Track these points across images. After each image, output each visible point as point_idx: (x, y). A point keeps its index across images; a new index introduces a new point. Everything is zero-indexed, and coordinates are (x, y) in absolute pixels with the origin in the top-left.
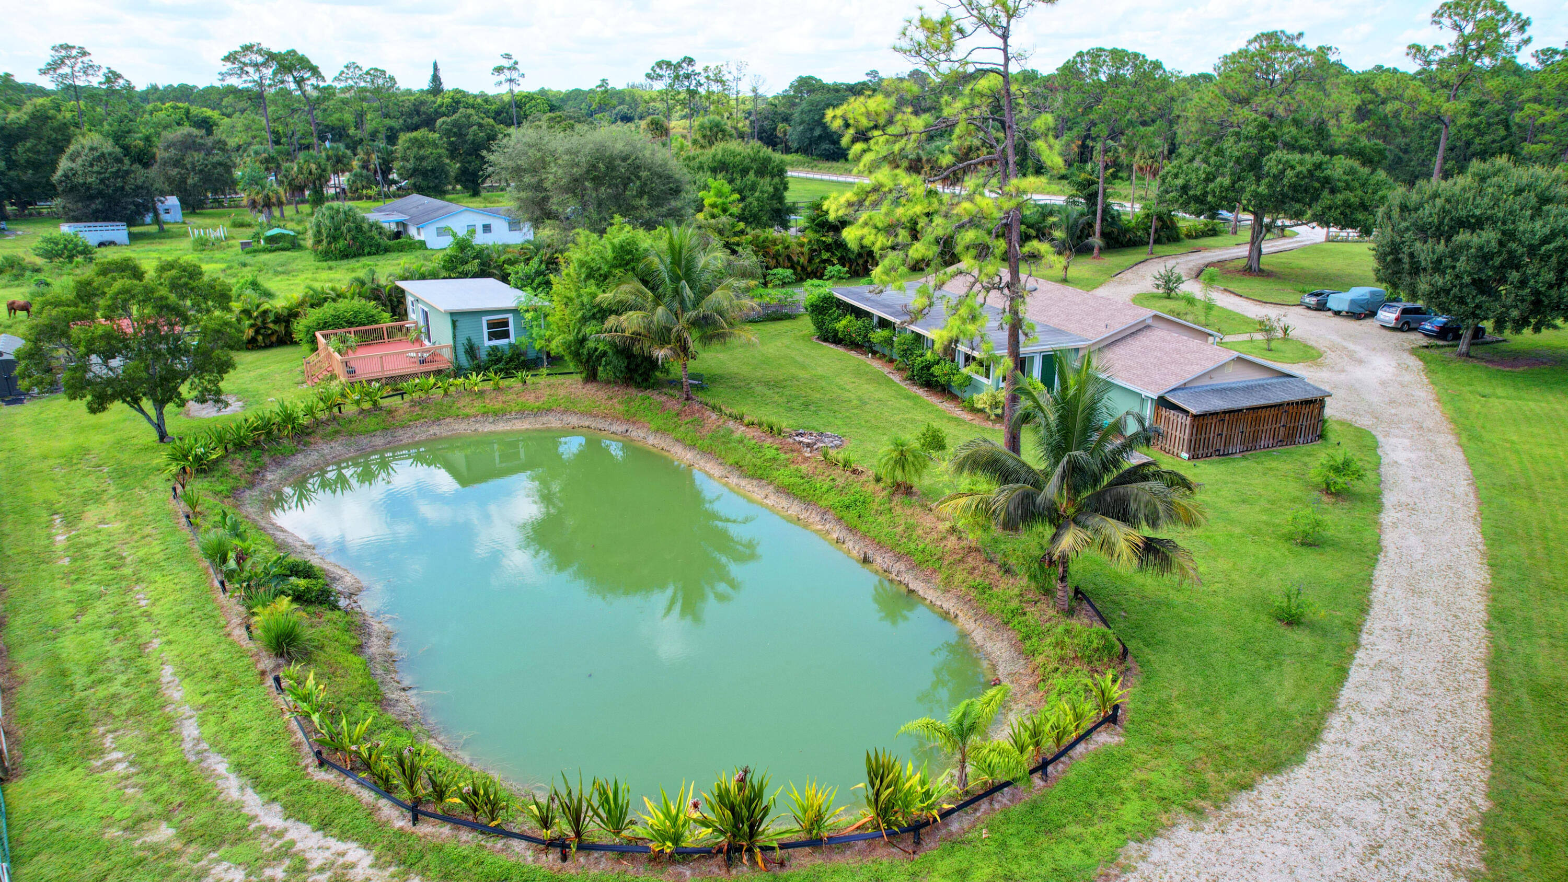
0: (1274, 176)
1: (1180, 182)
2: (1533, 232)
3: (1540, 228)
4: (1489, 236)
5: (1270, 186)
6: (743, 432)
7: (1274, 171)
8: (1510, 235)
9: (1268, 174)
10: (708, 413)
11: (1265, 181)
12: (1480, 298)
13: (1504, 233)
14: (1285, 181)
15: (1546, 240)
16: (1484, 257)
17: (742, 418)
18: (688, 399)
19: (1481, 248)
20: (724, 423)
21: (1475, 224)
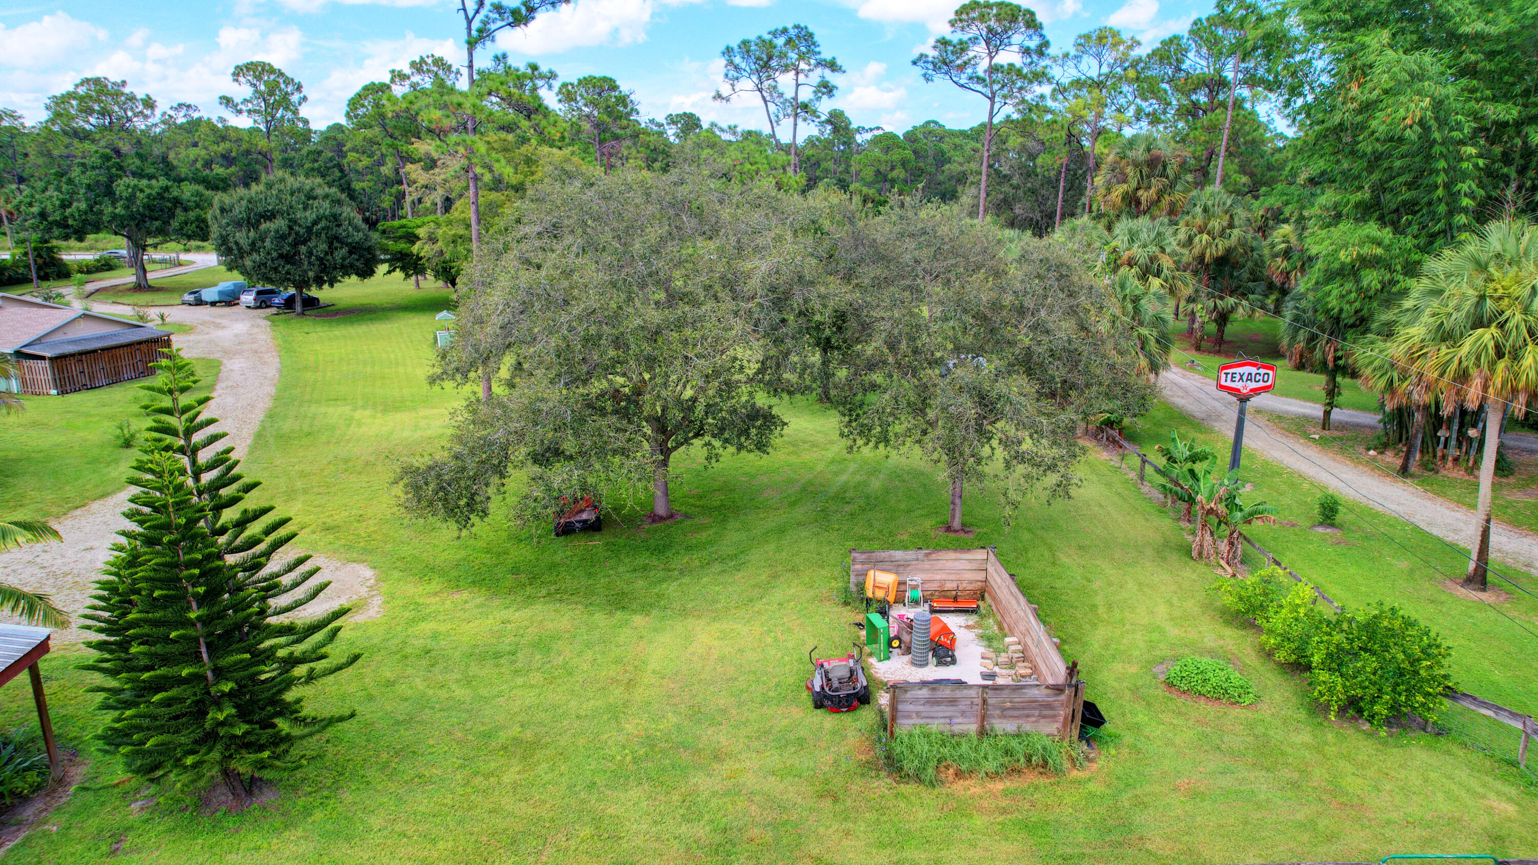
1: (35, 209)
2: (306, 218)
3: (310, 215)
4: (280, 223)
5: (126, 208)
7: (126, 195)
8: (293, 222)
9: (121, 198)
11: (120, 204)
12: (288, 267)
13: (290, 220)
14: (138, 203)
15: (315, 223)
16: (281, 237)
19: (277, 231)
21: (270, 216)
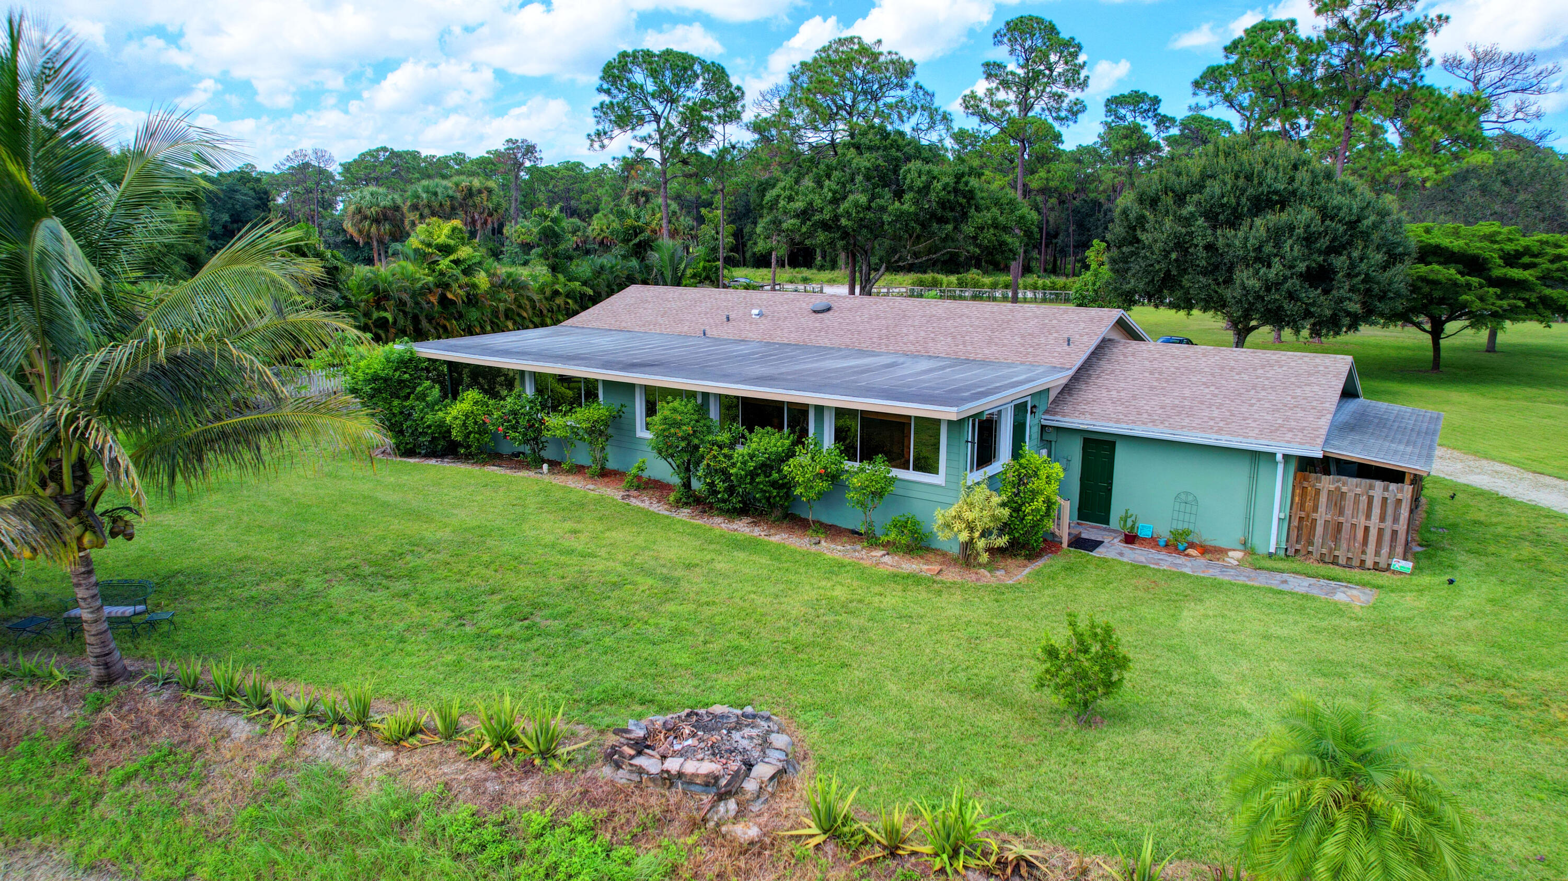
0: (919, 191)
5: (916, 202)
6: (391, 772)
7: (919, 183)
9: (911, 188)
10: (207, 720)
11: (908, 197)
14: (933, 196)
17: (363, 719)
18: (107, 680)
20: (296, 747)
